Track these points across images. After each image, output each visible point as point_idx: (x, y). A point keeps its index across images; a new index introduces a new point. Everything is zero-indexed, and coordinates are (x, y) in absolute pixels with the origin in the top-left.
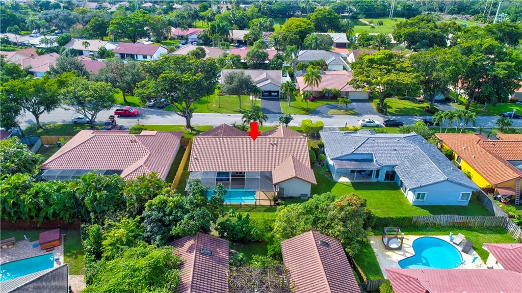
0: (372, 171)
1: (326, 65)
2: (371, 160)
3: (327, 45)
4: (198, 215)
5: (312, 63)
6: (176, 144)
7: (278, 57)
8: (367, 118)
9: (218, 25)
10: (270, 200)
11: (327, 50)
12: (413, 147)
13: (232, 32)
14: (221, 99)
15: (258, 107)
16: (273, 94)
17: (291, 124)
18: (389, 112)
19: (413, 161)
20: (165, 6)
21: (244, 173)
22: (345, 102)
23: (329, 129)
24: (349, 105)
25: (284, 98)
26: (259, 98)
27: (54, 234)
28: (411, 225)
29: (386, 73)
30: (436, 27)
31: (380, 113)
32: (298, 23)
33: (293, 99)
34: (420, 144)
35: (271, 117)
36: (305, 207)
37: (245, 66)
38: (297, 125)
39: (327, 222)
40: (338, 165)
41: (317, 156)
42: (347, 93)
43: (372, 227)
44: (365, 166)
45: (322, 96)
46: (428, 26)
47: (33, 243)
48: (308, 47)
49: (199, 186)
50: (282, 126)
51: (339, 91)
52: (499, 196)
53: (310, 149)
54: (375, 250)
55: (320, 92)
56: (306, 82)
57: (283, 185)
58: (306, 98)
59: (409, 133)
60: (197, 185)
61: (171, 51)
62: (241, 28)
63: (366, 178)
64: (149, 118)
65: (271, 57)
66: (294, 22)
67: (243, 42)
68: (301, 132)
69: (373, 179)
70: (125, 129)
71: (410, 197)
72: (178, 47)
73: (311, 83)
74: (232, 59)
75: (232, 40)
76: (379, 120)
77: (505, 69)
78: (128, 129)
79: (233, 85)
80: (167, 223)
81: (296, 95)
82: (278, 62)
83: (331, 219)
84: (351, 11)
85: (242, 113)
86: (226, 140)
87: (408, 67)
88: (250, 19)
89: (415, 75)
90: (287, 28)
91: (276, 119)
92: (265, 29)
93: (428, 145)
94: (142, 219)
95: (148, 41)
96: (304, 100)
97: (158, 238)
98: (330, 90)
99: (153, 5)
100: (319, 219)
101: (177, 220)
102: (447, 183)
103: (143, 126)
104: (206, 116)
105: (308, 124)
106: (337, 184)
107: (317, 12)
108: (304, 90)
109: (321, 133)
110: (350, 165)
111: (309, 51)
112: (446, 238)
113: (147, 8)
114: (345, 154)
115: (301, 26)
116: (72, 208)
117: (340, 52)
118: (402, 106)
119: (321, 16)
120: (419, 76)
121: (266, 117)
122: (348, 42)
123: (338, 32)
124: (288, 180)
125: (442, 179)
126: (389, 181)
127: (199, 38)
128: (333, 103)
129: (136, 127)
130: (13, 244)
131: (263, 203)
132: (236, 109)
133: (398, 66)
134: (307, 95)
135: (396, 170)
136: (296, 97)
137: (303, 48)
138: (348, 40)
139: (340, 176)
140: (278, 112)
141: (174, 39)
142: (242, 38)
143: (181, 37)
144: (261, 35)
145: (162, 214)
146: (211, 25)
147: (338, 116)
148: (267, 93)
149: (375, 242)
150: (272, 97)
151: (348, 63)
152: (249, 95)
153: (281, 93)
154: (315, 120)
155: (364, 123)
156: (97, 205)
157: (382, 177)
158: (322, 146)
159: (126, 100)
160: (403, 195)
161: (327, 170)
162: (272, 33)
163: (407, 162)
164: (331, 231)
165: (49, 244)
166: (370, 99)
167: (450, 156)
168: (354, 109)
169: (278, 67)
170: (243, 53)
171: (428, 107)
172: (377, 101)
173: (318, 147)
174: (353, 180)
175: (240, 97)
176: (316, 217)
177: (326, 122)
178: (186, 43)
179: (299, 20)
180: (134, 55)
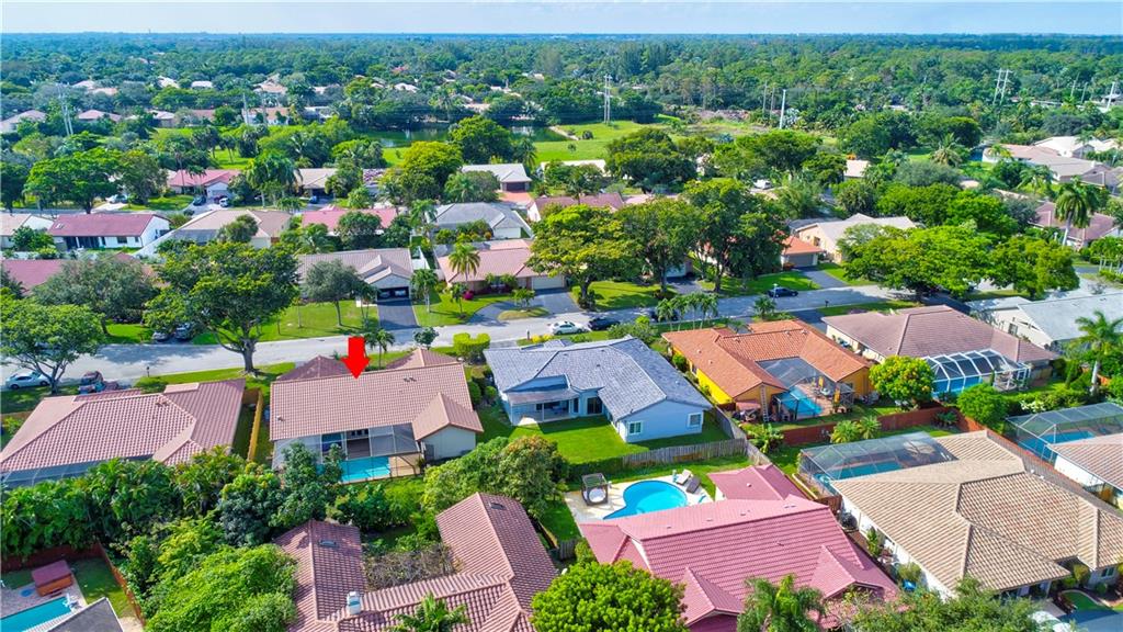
0: (567, 401)
1: (491, 231)
2: (565, 386)
3: (486, 191)
4: (307, 494)
5: (464, 229)
6: (235, 400)
7: (400, 222)
8: (562, 319)
9: (271, 165)
10: (413, 467)
11: (492, 200)
12: (623, 358)
13: (299, 174)
14: (302, 312)
15: (374, 320)
16: (397, 293)
17: (436, 343)
18: (599, 307)
19: (624, 379)
20: (134, 117)
21: (366, 431)
22: (524, 296)
23: (502, 344)
24: (531, 300)
25: (419, 300)
26: (374, 303)
27: (61, 569)
28: (622, 470)
29: (583, 244)
30: (673, 148)
31: (585, 308)
32: (431, 153)
33: (435, 299)
34: (636, 354)
35: (399, 335)
36: (466, 462)
37: (338, 245)
38: (446, 344)
39: (499, 478)
40: (516, 398)
41: (482, 391)
42: (528, 279)
43: (567, 480)
44: (555, 396)
45: (487, 289)
46: (659, 147)
47: (21, 590)
48: (455, 198)
49: (303, 452)
50: (419, 348)
51: (513, 278)
52: (742, 414)
53: (470, 380)
54: (572, 510)
55: (482, 282)
56: (454, 267)
57: (431, 441)
58: (457, 295)
59: (623, 336)
60: (300, 451)
61: (177, 222)
62: (317, 163)
63: (561, 414)
64: (166, 361)
65: (386, 223)
66: (425, 150)
67: (326, 192)
68: (453, 354)
69: (572, 415)
70: (125, 387)
71: (622, 431)
72: (191, 213)
73: (464, 269)
74: (311, 233)
75: (302, 188)
76: (581, 321)
77: (753, 224)
78: (130, 386)
79: (324, 285)
80: (260, 513)
81: (441, 291)
82: (401, 233)
83: (504, 472)
84: (533, 112)
85: (346, 333)
86: (329, 383)
87: (616, 230)
88: (332, 143)
89: (627, 243)
90: (411, 162)
91: (409, 338)
92: (366, 163)
93: (648, 353)
94: (217, 516)
95: (116, 202)
96: (454, 300)
97: (248, 537)
98: (499, 277)
99: (106, 116)
100: (487, 476)
101: (274, 507)
102: (667, 403)
103: (159, 378)
104: (278, 346)
105: (465, 341)
106: (517, 429)
107: (465, 128)
108: (454, 281)
109: (486, 353)
110: (532, 397)
111: (456, 205)
112: (668, 479)
113: (91, 123)
114: (523, 381)
115: (436, 158)
116: (83, 522)
117: (515, 201)
118: (619, 294)
119: (472, 134)
120: (634, 245)
121: (392, 338)
122: (529, 179)
124: (439, 430)
125: (659, 399)
126: (594, 415)
127: (230, 190)
128: (505, 299)
129: (143, 381)
131: (403, 473)
132: (332, 329)
133: (601, 230)
134: (458, 291)
135: (600, 396)
136: (440, 295)
137: (446, 199)
138: (528, 175)
139: (521, 417)
140: (410, 324)
141: (174, 194)
142: (322, 184)
143: (191, 190)
144: (359, 175)
145: (249, 502)
146: (256, 164)
147: (515, 321)
148: (387, 293)
149: (572, 500)
150: (396, 300)
151: (529, 222)
152: (354, 299)
153: (413, 291)
154: (475, 332)
155: (558, 329)
156: (133, 507)
157: (583, 409)
158: (489, 374)
159: (109, 331)
160: (614, 430)
161: (500, 410)
162: (382, 170)
163: (615, 382)
164: (505, 489)
165: (55, 584)
166: (568, 286)
167: (683, 367)
168: (541, 306)
169: (400, 242)
170: (331, 216)
171: (659, 291)
172: (577, 289)
173: (483, 376)
174: (541, 419)
175: (337, 305)
176: (483, 473)
177: (493, 333)
178: (204, 202)
179: (431, 147)
180: (96, 238)
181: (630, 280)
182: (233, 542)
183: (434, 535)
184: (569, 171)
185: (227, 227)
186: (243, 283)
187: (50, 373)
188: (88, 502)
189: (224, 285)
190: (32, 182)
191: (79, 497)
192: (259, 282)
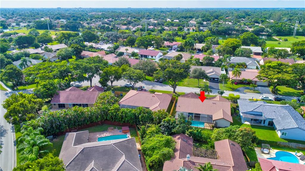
0: (262, 120)
1: (247, 66)
2: (262, 115)
3: (247, 55)
4: (182, 126)
5: (238, 64)
6: (170, 99)
7: (220, 60)
8: (265, 95)
9: (189, 42)
10: (211, 127)
11: (249, 57)
12: (284, 111)
13: (196, 45)
14: (189, 80)
15: (208, 86)
16: (215, 79)
17: (223, 95)
18: (279, 94)
19: (283, 118)
20: (160, 28)
21: (200, 114)
22: (254, 86)
23: (244, 99)
24: (255, 88)
25: (221, 82)
26: (208, 81)
27: (127, 128)
28: (277, 146)
29: (277, 73)
31: (273, 93)
32: (233, 42)
33: (226, 83)
34: (289, 111)
36: (226, 130)
37: (202, 64)
38: (226, 96)
39: (235, 137)
40: (245, 116)
41: (235, 111)
42: (256, 81)
44: (258, 118)
45: (242, 82)
47: (119, 130)
48: (237, 55)
50: (219, 95)
51: (251, 80)
53: (232, 107)
54: (257, 153)
55: (241, 80)
56: (233, 75)
57: (217, 121)
58: (232, 83)
59: (286, 104)
60: (182, 115)
61: (164, 54)
62: (200, 42)
63: (259, 124)
64: (156, 87)
65: (216, 60)
66: (231, 41)
67: (201, 50)
68: (228, 99)
69: (262, 124)
70: (147, 91)
71: (279, 134)
72: (168, 52)
73: (236, 76)
74: (195, 60)
75: (195, 49)
76: (271, 97)
79: (196, 74)
80: (170, 128)
81: (228, 81)
82: (219, 63)
83: (237, 135)
84: (268, 31)
85: (200, 88)
86: (193, 100)
87: (290, 71)
88: (205, 37)
89: (293, 75)
90: (226, 44)
91: (216, 92)
92: (214, 43)
93: (294, 111)
94: (160, 126)
95: (153, 48)
97: (166, 133)
98: (246, 80)
99: (154, 27)
100: (231, 135)
101: (174, 127)
102: (298, 129)
103: (154, 90)
104: (182, 88)
105: (232, 96)
106: (243, 124)
107: (244, 35)
108: (232, 78)
109: (238, 100)
110: (250, 116)
111: (237, 57)
112: (294, 153)
113: (151, 29)
114: (248, 111)
115: (234, 43)
116: (133, 119)
117: (256, 58)
118: (287, 91)
119: (246, 37)
120: (296, 76)
121: (212, 91)
122: (262, 52)
123: (257, 46)
124: (220, 119)
125: (295, 127)
126: (270, 126)
127: (178, 47)
128: (247, 86)
129: (151, 90)
130: (113, 129)
131: (207, 128)
132: (196, 86)
133: (284, 70)
134: (233, 82)
135: (273, 121)
136: (228, 82)
137: (234, 55)
138: (262, 50)
139: (246, 121)
140: (217, 88)
141: (165, 47)
142: (201, 48)
143: (169, 46)
144: (211, 46)
145: (168, 124)
146: (185, 41)
147: (249, 93)
148: (213, 79)
149: (257, 150)
150: (215, 81)
151: (259, 65)
152: (203, 79)
153: (220, 79)
154: (236, 94)
155: (263, 98)
156: (143, 119)
157: (266, 124)
158: (238, 107)
159: (146, 78)
160: (276, 133)
161: (239, 118)
162: (217, 45)
163: (280, 118)
164: (236, 140)
165: (126, 131)
166: (269, 86)
168: (259, 90)
169: (219, 66)
170: (201, 57)
171: (302, 92)
172: (272, 87)
173: (236, 107)
174: (252, 123)
175: (199, 80)
177: (241, 95)
178: (171, 50)
179: (233, 40)
180: (147, 56)
181: (292, 87)
182: (163, 133)
183: (213, 147)
184: (277, 50)
185: (176, 56)
186: (177, 71)
187: (133, 84)
188: (135, 114)
189: (172, 70)
190: (137, 42)
191: (133, 113)
192: (180, 71)
